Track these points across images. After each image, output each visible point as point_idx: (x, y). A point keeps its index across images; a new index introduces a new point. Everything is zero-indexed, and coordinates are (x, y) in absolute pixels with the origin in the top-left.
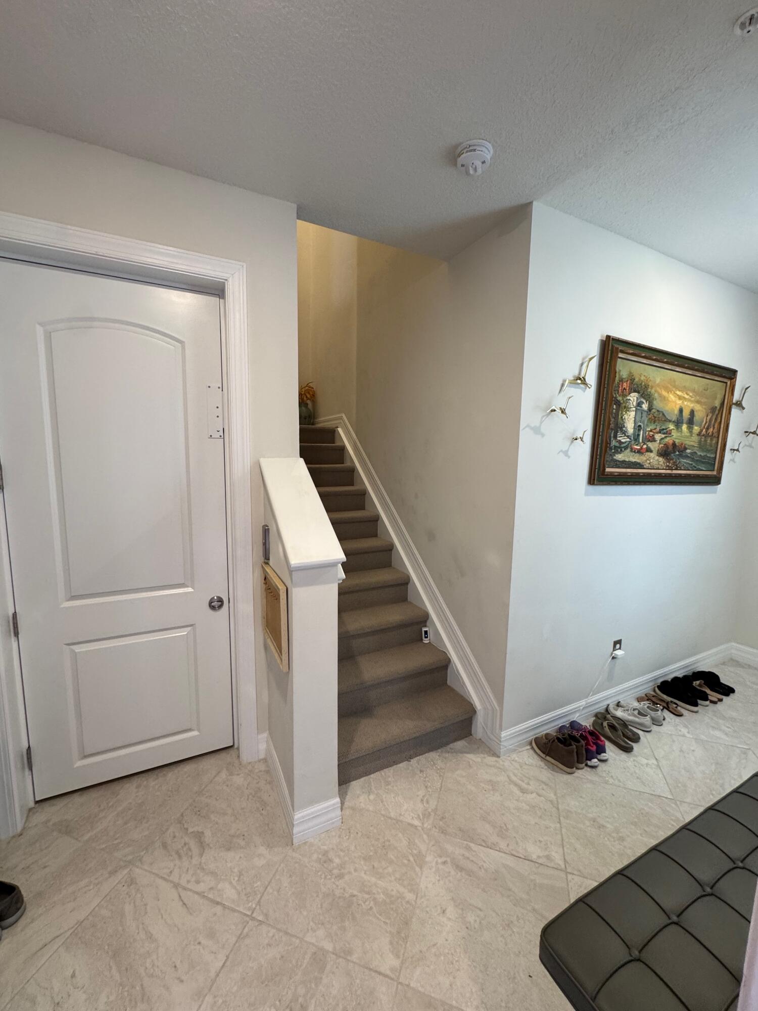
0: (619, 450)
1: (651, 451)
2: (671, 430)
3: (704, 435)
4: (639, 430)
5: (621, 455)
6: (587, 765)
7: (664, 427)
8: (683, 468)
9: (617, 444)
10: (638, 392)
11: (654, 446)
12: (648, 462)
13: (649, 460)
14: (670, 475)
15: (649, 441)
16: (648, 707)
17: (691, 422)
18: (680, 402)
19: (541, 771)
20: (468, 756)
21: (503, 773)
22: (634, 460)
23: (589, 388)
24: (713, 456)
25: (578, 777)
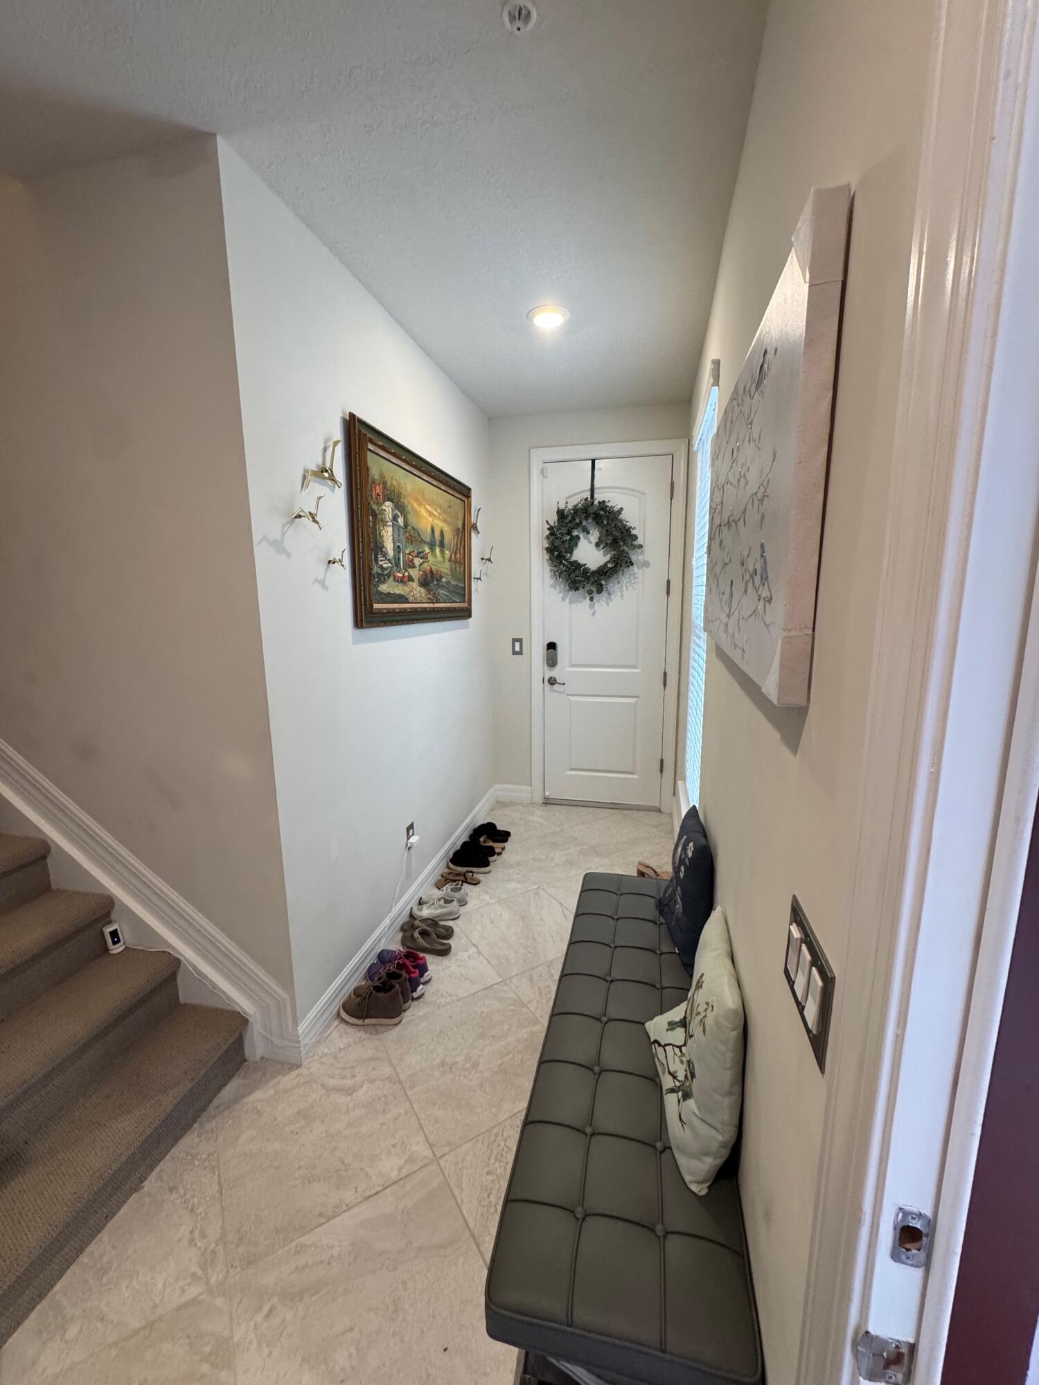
0: (382, 578)
1: (413, 580)
2: (427, 554)
3: (453, 561)
4: (399, 552)
5: (386, 585)
6: (413, 999)
7: (420, 550)
8: (441, 601)
9: (380, 571)
10: (392, 502)
11: (415, 573)
12: (412, 593)
13: (413, 592)
14: (433, 610)
15: (410, 567)
16: (452, 890)
17: (442, 545)
18: (430, 519)
19: (363, 1046)
20: (250, 1099)
21: (314, 1086)
22: (398, 592)
23: (339, 487)
24: (463, 585)
25: (408, 1022)
